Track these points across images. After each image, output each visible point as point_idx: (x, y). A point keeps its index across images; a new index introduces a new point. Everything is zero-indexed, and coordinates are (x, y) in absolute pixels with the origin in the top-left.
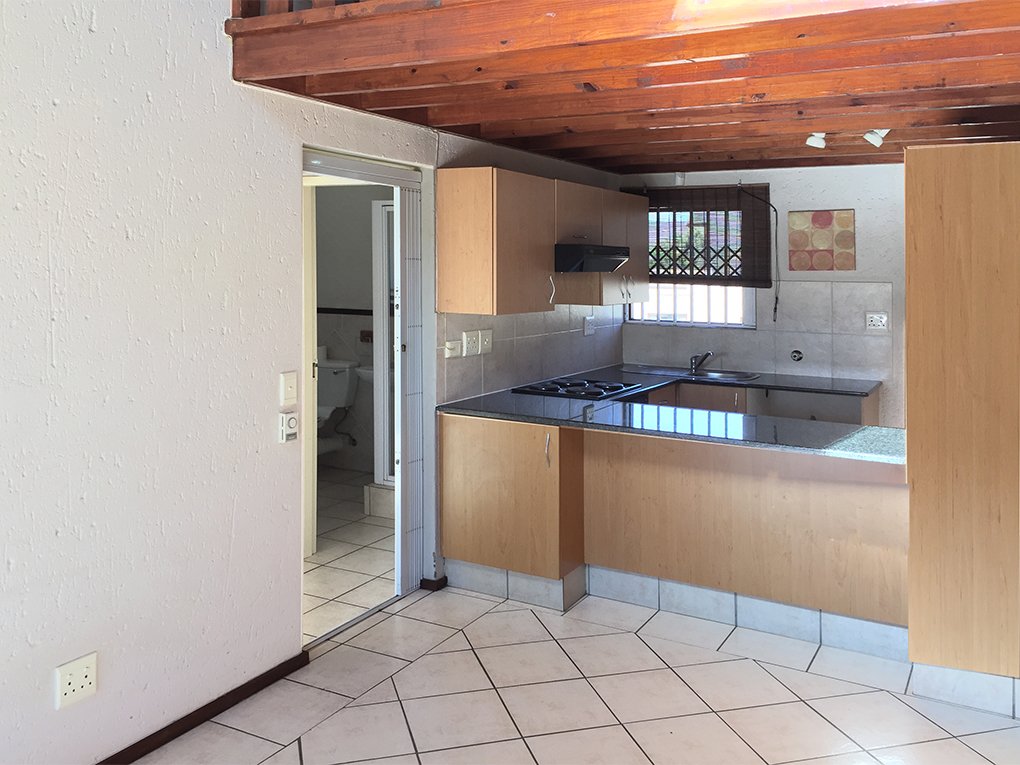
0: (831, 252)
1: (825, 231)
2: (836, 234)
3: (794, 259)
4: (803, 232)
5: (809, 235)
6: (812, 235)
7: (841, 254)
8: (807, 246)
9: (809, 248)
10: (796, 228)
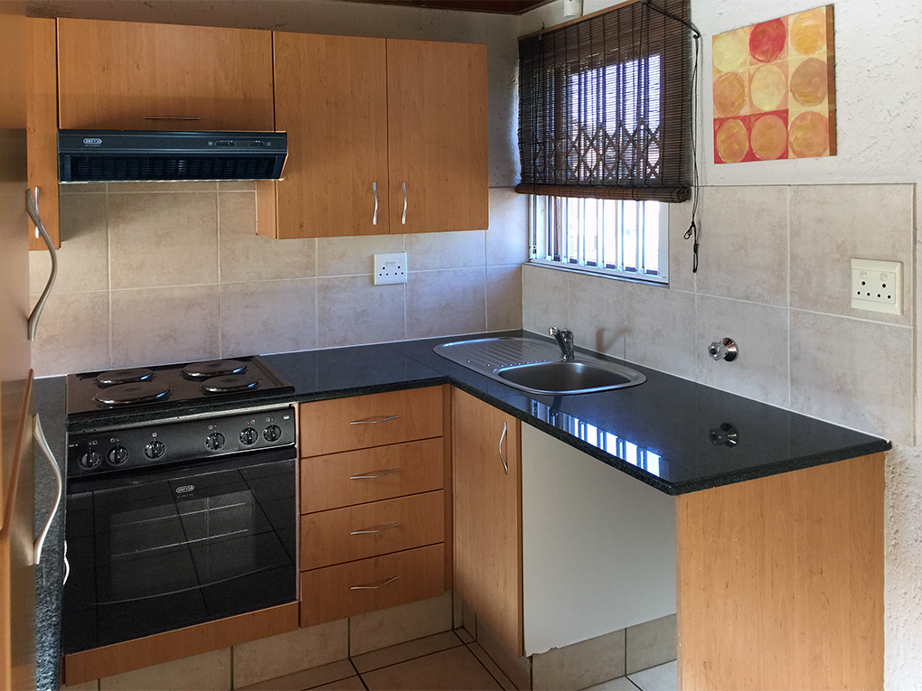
0: (782, 114)
1: (772, 67)
2: (792, 70)
3: (722, 136)
4: (735, 74)
5: (746, 79)
6: (751, 79)
7: (802, 117)
8: (740, 106)
9: (745, 111)
10: (725, 69)
